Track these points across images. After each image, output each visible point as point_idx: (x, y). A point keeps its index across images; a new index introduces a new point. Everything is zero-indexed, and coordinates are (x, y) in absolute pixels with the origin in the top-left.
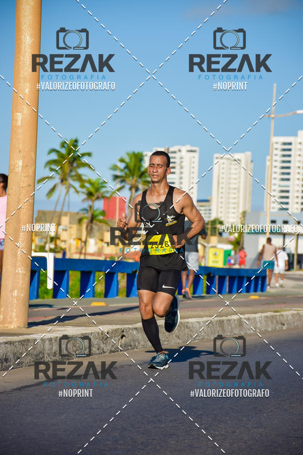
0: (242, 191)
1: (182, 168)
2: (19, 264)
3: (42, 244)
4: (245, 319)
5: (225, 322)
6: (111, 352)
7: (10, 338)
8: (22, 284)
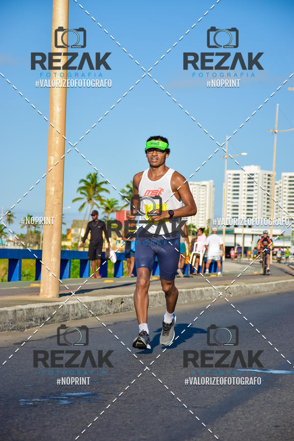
0: (207, 206)
7: (46, 304)
8: (55, 268)
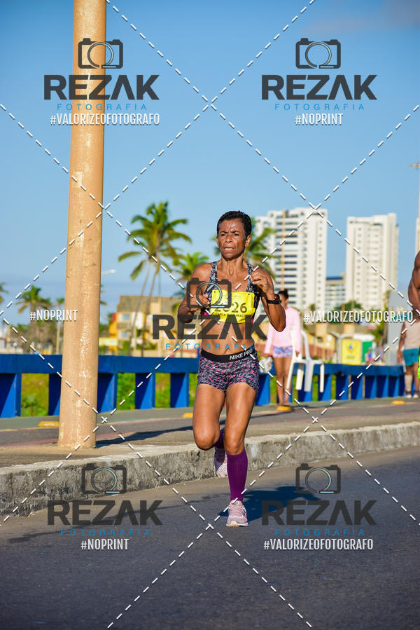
0: (385, 264)
1: (306, 236)
2: (82, 365)
3: (127, 339)
4: (381, 430)
5: (355, 436)
6: (204, 477)
7: (71, 462)
